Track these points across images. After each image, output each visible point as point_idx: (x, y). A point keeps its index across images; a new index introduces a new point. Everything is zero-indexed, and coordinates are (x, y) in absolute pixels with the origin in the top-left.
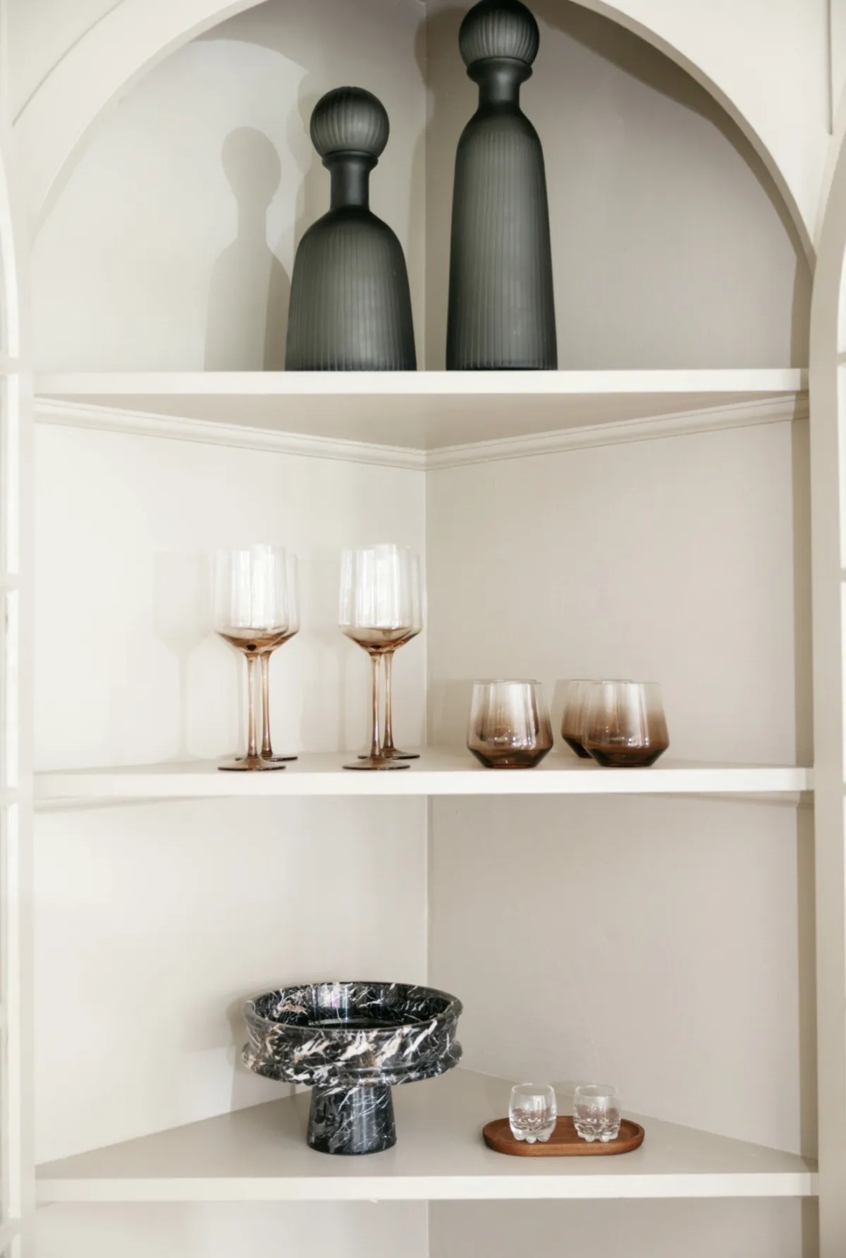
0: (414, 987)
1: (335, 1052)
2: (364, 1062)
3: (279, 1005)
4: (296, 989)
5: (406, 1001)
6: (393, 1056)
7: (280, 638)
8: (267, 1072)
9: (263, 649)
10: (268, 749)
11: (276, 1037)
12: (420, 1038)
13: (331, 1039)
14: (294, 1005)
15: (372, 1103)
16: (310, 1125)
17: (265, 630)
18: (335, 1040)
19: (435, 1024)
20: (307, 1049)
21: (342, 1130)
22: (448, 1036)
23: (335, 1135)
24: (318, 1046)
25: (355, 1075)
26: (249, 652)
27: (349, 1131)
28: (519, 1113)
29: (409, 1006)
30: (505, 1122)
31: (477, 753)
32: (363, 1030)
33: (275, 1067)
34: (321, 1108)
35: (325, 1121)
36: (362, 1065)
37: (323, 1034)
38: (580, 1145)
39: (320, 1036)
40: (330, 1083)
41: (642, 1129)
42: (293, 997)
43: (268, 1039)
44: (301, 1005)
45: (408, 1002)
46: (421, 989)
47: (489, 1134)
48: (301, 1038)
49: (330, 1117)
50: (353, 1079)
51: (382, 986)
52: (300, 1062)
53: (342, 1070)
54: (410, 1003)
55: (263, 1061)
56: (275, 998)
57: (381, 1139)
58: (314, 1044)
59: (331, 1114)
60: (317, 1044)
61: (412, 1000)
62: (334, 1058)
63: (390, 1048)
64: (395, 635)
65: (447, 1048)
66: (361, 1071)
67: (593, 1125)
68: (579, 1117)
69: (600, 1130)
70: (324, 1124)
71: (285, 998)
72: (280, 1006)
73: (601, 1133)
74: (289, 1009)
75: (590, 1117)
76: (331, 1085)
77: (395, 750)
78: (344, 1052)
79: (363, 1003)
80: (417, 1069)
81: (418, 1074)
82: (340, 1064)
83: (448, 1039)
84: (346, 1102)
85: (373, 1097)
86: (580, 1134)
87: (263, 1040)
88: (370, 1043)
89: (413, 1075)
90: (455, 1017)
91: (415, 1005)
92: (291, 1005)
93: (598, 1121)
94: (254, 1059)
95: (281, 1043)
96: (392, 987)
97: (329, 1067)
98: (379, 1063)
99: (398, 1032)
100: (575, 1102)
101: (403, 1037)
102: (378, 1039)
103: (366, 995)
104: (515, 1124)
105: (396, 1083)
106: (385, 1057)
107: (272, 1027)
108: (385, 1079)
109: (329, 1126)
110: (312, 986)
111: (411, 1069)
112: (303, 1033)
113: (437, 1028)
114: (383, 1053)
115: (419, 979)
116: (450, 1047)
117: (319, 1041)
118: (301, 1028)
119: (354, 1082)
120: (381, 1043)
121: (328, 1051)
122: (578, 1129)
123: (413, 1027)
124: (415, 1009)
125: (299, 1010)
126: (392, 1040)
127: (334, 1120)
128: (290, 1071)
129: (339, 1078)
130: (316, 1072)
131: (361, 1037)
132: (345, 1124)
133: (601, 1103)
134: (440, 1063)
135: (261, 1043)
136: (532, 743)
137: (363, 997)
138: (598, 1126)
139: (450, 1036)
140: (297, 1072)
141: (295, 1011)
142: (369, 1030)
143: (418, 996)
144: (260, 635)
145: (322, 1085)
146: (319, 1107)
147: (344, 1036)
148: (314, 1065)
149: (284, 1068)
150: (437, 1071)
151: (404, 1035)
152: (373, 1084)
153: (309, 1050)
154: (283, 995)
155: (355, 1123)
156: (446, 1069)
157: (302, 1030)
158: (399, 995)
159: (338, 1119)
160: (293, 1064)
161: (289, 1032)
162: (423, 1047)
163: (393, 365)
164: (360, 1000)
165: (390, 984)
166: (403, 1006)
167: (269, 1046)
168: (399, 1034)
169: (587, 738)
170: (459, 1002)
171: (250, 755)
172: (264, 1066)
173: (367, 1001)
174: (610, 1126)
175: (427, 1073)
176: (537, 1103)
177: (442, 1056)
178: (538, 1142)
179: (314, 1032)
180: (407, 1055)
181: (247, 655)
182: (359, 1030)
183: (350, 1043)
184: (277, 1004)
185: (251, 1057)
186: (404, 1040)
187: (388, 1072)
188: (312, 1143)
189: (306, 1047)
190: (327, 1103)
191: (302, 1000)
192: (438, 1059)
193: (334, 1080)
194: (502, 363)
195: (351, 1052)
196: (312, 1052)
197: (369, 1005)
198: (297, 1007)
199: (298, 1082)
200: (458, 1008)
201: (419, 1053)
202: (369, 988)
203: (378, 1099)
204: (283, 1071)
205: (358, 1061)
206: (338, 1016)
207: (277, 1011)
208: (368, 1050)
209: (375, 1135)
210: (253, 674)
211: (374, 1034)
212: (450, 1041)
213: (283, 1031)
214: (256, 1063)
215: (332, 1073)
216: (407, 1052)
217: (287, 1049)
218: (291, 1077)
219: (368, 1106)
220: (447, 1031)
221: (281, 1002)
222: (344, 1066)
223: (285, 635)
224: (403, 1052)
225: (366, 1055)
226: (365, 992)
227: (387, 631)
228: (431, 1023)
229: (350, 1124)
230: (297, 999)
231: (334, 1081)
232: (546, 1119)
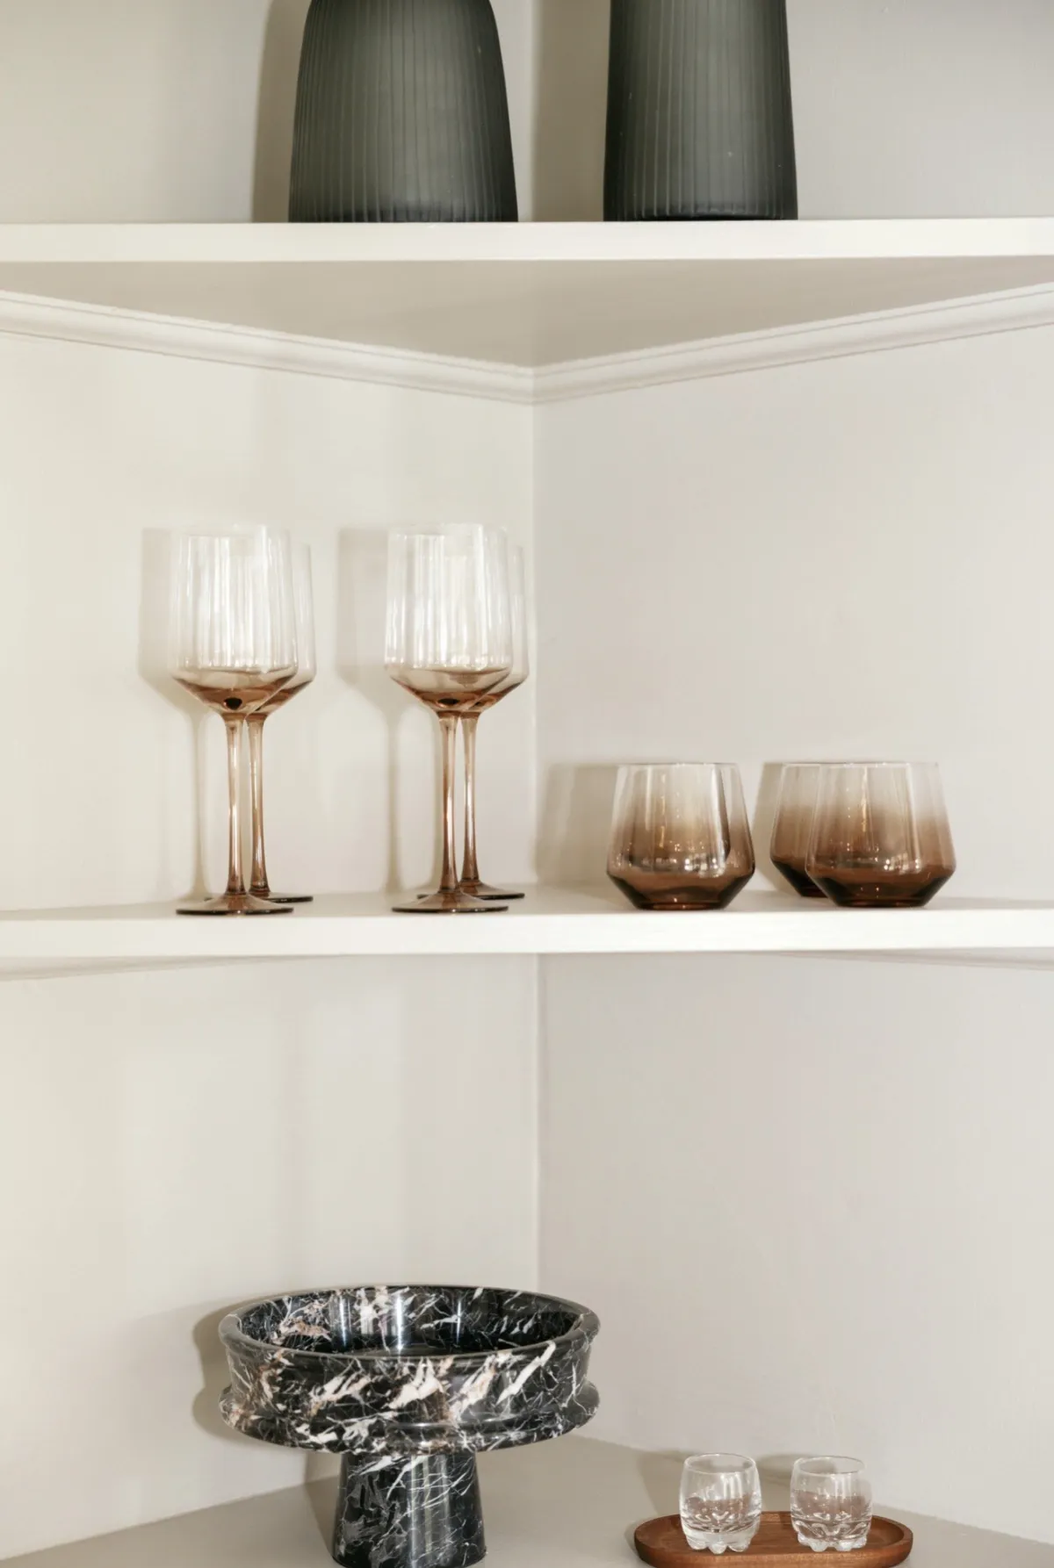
0: (515, 1293)
1: (382, 1396)
2: (430, 1413)
3: (282, 1323)
4: (311, 1297)
5: (502, 1316)
6: (480, 1403)
7: (281, 689)
8: (264, 1431)
9: (252, 707)
10: (260, 884)
11: (279, 1371)
12: (528, 1372)
13: (374, 1373)
14: (309, 1324)
15: (444, 1486)
16: (338, 1526)
17: (256, 673)
18: (381, 1373)
19: (552, 1348)
20: (332, 1391)
21: (392, 1531)
22: (574, 1370)
23: (381, 1541)
24: (349, 1385)
25: (416, 1435)
26: (229, 710)
27: (405, 1534)
28: (695, 1504)
29: (507, 1327)
30: (675, 1521)
31: (623, 883)
32: (428, 1358)
33: (278, 1422)
34: (356, 1495)
35: (363, 1516)
36: (428, 1417)
37: (359, 1365)
38: (801, 1556)
39: (355, 1368)
40: (372, 1448)
41: (909, 1530)
42: (306, 1310)
43: (265, 1375)
44: (319, 1325)
45: (505, 1319)
46: (526, 1298)
47: (644, 1539)
48: (322, 1371)
49: (371, 1509)
50: (411, 1441)
51: (461, 1292)
52: (321, 1413)
53: (391, 1425)
54: (508, 1320)
55: (255, 1414)
56: (276, 1311)
57: (458, 1547)
58: (344, 1382)
59: (373, 1506)
60: (349, 1381)
61: (511, 1314)
62: (379, 1406)
63: (475, 1389)
64: (482, 682)
65: (573, 1392)
66: (426, 1427)
67: (823, 1523)
68: (799, 1510)
69: (836, 1532)
70: (361, 1522)
71: (291, 1312)
72: (284, 1325)
73: (839, 1537)
74: (299, 1330)
75: (819, 1510)
76: (373, 1451)
77: (481, 885)
78: (395, 1394)
79: (427, 1322)
80: (522, 1425)
81: (523, 1434)
82: (388, 1416)
83: (574, 1376)
84: (399, 1484)
85: (444, 1476)
86: (802, 1539)
87: (257, 1377)
88: (441, 1379)
89: (514, 1435)
90: (587, 1338)
91: (518, 1324)
92: (302, 1324)
93: (833, 1517)
94: (241, 1411)
95: (289, 1382)
96: (478, 1293)
97: (369, 1421)
98: (455, 1413)
99: (489, 1360)
100: (794, 1484)
101: (497, 1370)
102: (454, 1372)
103: (432, 1307)
104: (690, 1522)
105: (486, 1448)
106: (466, 1404)
107: (273, 1354)
108: (465, 1442)
109: (371, 1525)
110: (339, 1293)
111: (510, 1424)
112: (325, 1364)
113: (555, 1356)
114: (462, 1397)
115: (522, 1278)
116: (577, 1391)
117: (353, 1377)
118: (322, 1355)
119: (414, 1445)
120: (457, 1379)
121: (369, 1394)
122: (797, 1529)
123: (515, 1353)
124: (517, 1330)
125: (315, 1332)
126: (480, 1373)
127: (379, 1514)
128: (302, 1429)
129: (387, 1440)
130: (348, 1430)
131: (425, 1369)
132: (397, 1522)
133: (839, 1486)
134: (561, 1415)
135: (253, 1382)
136: (719, 867)
137: (427, 1310)
138: (831, 1525)
139: (577, 1372)
140: (315, 1430)
141: (310, 1334)
142: (438, 1357)
143: (523, 1308)
144: (246, 681)
145: (358, 1451)
146: (352, 1495)
147: (396, 1366)
148: (343, 1417)
149: (293, 1423)
150: (556, 1430)
151: (499, 1366)
152: (446, 1450)
153: (336, 1392)
154: (289, 1307)
155: (414, 1520)
156: (572, 1427)
157: (324, 1358)
158: (490, 1307)
159: (385, 1513)
160: (309, 1417)
161: (302, 1362)
162: (531, 1388)
163: (477, 212)
164: (422, 1317)
165: (473, 1290)
166: (496, 1326)
167: (266, 1387)
168: (491, 1365)
169: (813, 859)
170: (593, 1315)
171: (231, 890)
172: (259, 1420)
173: (435, 1319)
174: (853, 1525)
175: (539, 1432)
176: (728, 1485)
177: (565, 1405)
178: (728, 1551)
179: (344, 1360)
180: (506, 1400)
181: (225, 716)
182: (422, 1358)
183: (405, 1380)
184: (279, 1322)
185: (235, 1407)
186: (498, 1375)
187: (471, 1429)
188: (340, 1556)
189: (330, 1387)
190: (367, 1487)
191: (322, 1315)
192: (558, 1410)
193: (378, 1443)
194: (696, 207)
195: (408, 1394)
196: (340, 1395)
197: (437, 1326)
198: (313, 1327)
199: (317, 1447)
200: (593, 1327)
201: (525, 1398)
202: (437, 1297)
203: (454, 1480)
204: (290, 1427)
205: (420, 1409)
206: (385, 1344)
207: (279, 1333)
208: (438, 1391)
209: (448, 1541)
210: (235, 750)
211: (447, 1363)
212: (578, 1380)
213: (290, 1360)
214: (243, 1417)
215: (376, 1431)
216: (504, 1395)
217: (297, 1392)
218: (306, 1438)
219: (435, 1493)
220: (574, 1361)
221: (286, 1319)
222: (395, 1418)
223: (288, 685)
224: (497, 1396)
225: (434, 1401)
226: (431, 1302)
227: (468, 675)
228: (545, 1348)
229: (406, 1522)
230: (313, 1313)
231: (379, 1445)
232: (744, 1513)
